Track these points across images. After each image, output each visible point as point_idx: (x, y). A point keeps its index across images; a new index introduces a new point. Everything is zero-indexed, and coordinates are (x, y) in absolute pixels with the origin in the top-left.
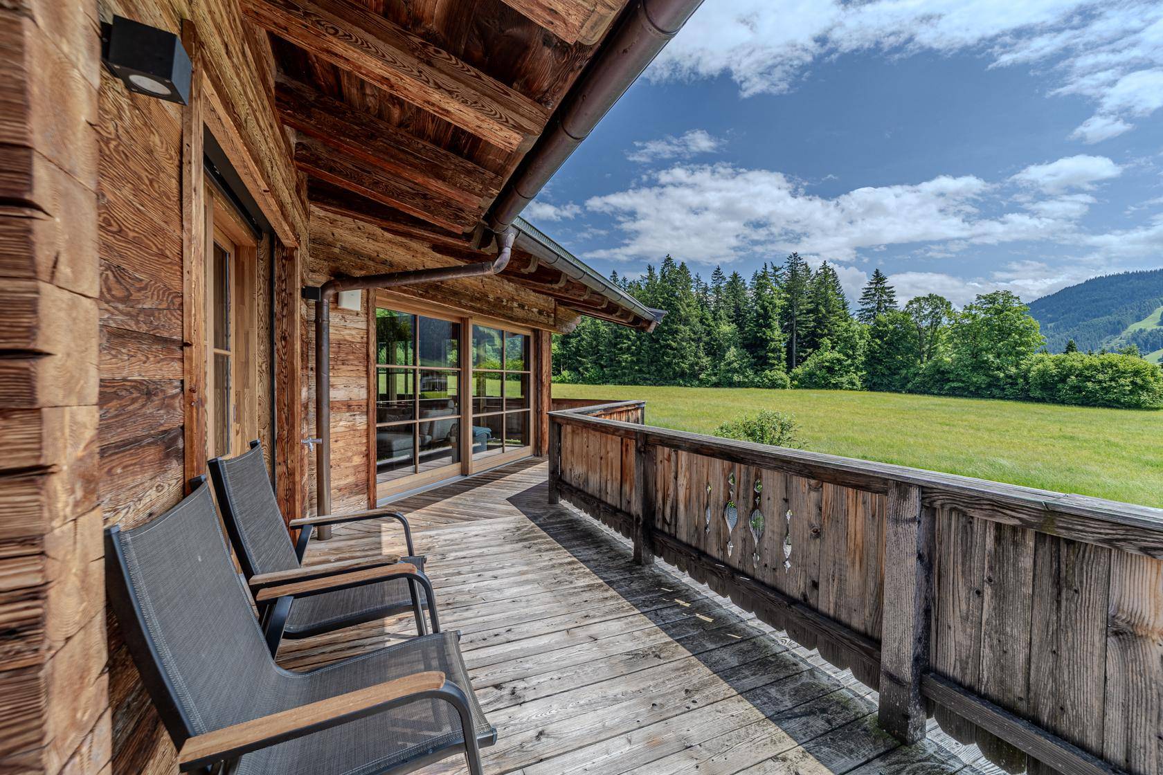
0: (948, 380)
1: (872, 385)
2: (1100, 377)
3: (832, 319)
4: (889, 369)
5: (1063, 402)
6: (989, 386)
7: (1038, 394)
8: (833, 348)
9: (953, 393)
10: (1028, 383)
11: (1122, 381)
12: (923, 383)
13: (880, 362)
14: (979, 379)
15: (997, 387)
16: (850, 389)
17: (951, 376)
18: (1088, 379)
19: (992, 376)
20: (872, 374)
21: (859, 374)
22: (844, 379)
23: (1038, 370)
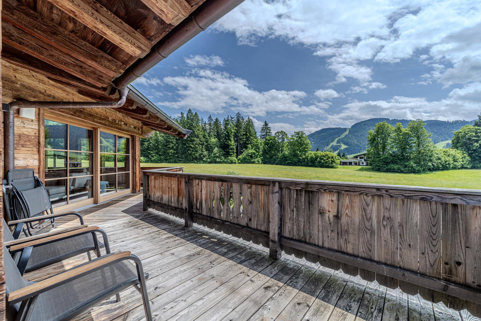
0: (287, 160)
1: (264, 162)
2: (325, 159)
3: (252, 138)
4: (270, 156)
5: (316, 167)
6: (298, 161)
7: (310, 164)
8: (252, 148)
9: (288, 164)
10: (308, 161)
11: (329, 160)
12: (280, 161)
13: (267, 153)
14: (295, 159)
15: (300, 162)
16: (258, 164)
17: (288, 159)
18: (322, 159)
19: (299, 159)
20: (265, 158)
21: (261, 158)
22: (256, 160)
23: (310, 156)
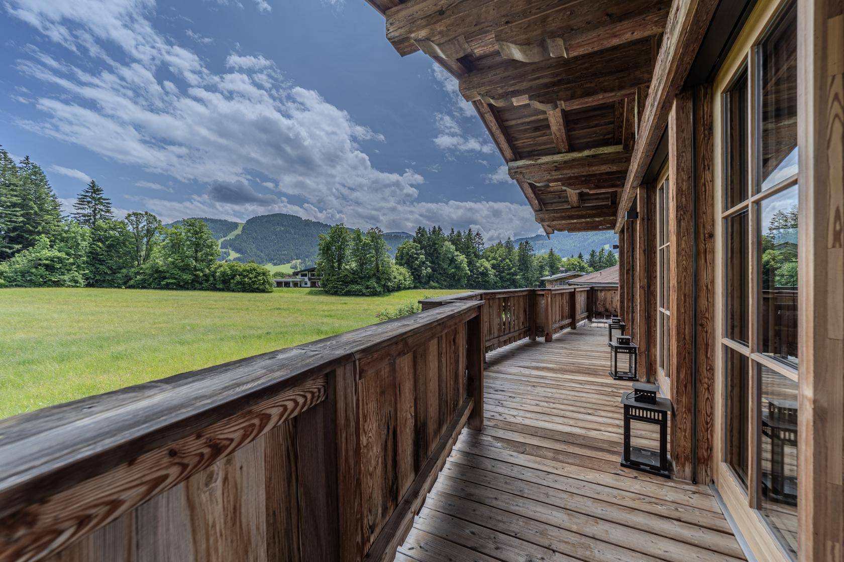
0: (165, 278)
1: (91, 283)
2: (251, 276)
3: (46, 217)
4: (111, 269)
5: (233, 291)
6: (193, 281)
7: (221, 286)
8: (51, 246)
9: (167, 287)
10: (215, 280)
11: (259, 278)
12: (144, 280)
13: (102, 262)
14: (187, 277)
15: (198, 282)
16: (73, 287)
17: (168, 275)
18: (245, 276)
19: (195, 275)
20: (96, 272)
21: (82, 272)
22: (66, 277)
23: (221, 272)
